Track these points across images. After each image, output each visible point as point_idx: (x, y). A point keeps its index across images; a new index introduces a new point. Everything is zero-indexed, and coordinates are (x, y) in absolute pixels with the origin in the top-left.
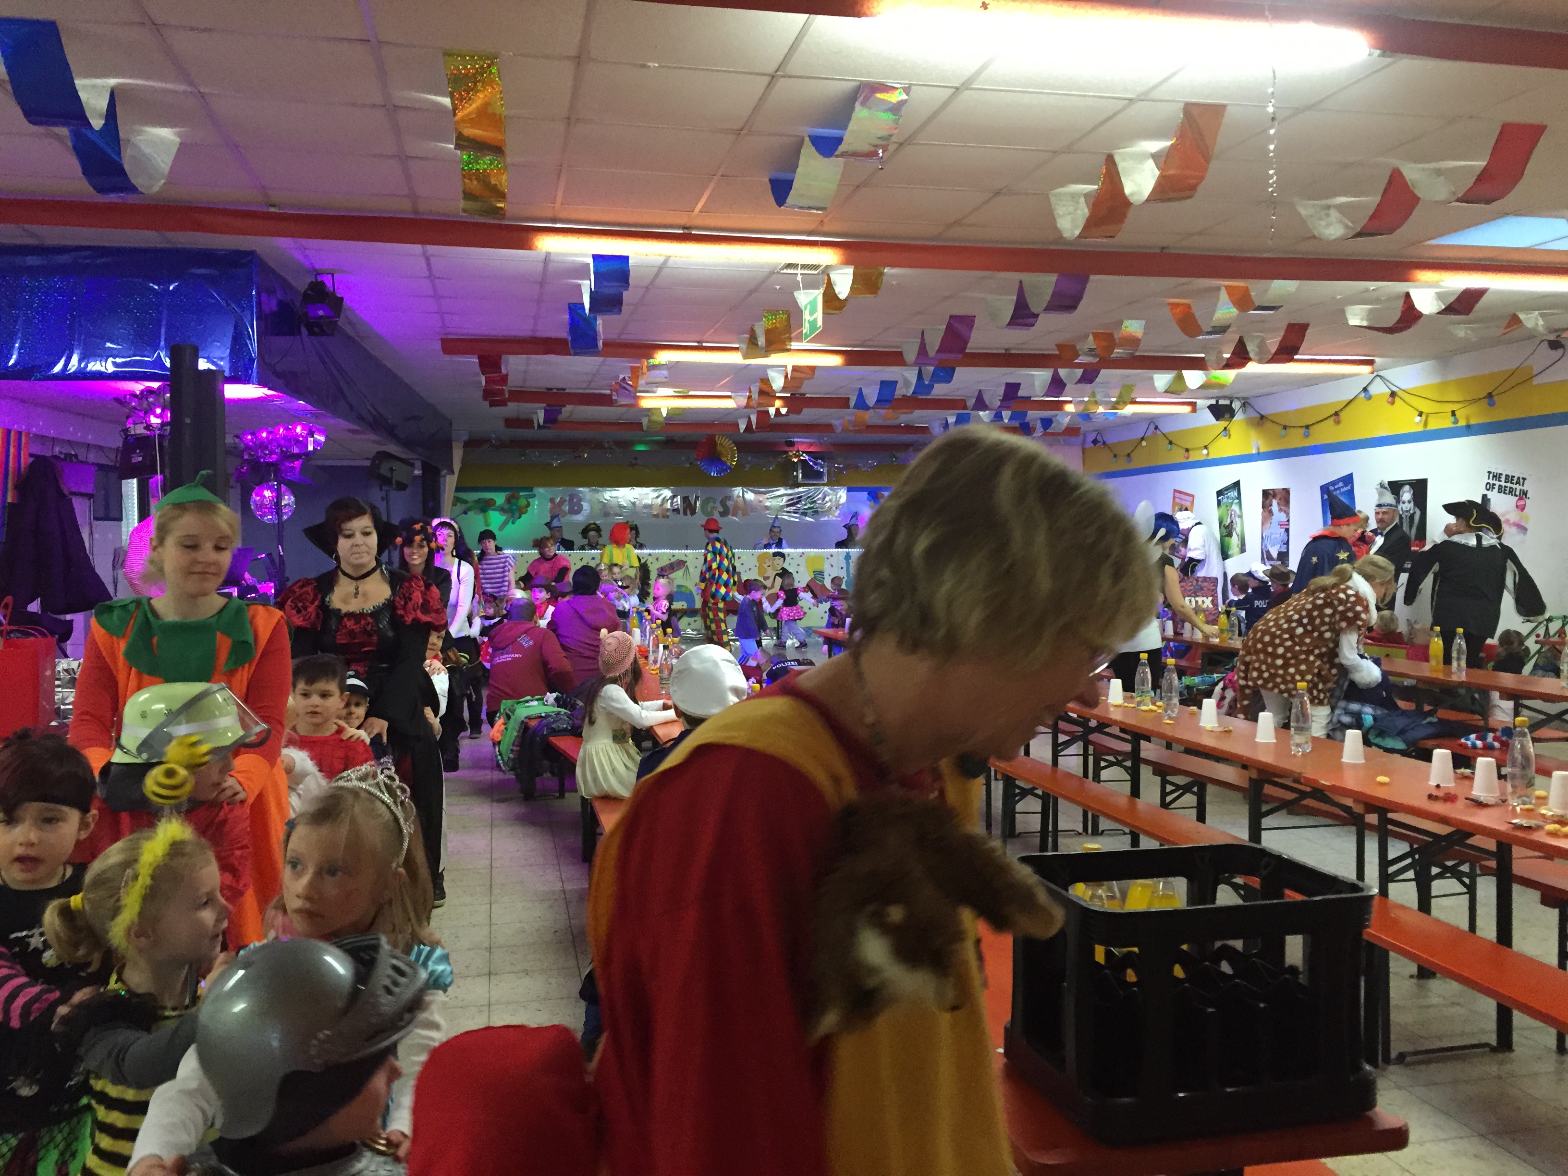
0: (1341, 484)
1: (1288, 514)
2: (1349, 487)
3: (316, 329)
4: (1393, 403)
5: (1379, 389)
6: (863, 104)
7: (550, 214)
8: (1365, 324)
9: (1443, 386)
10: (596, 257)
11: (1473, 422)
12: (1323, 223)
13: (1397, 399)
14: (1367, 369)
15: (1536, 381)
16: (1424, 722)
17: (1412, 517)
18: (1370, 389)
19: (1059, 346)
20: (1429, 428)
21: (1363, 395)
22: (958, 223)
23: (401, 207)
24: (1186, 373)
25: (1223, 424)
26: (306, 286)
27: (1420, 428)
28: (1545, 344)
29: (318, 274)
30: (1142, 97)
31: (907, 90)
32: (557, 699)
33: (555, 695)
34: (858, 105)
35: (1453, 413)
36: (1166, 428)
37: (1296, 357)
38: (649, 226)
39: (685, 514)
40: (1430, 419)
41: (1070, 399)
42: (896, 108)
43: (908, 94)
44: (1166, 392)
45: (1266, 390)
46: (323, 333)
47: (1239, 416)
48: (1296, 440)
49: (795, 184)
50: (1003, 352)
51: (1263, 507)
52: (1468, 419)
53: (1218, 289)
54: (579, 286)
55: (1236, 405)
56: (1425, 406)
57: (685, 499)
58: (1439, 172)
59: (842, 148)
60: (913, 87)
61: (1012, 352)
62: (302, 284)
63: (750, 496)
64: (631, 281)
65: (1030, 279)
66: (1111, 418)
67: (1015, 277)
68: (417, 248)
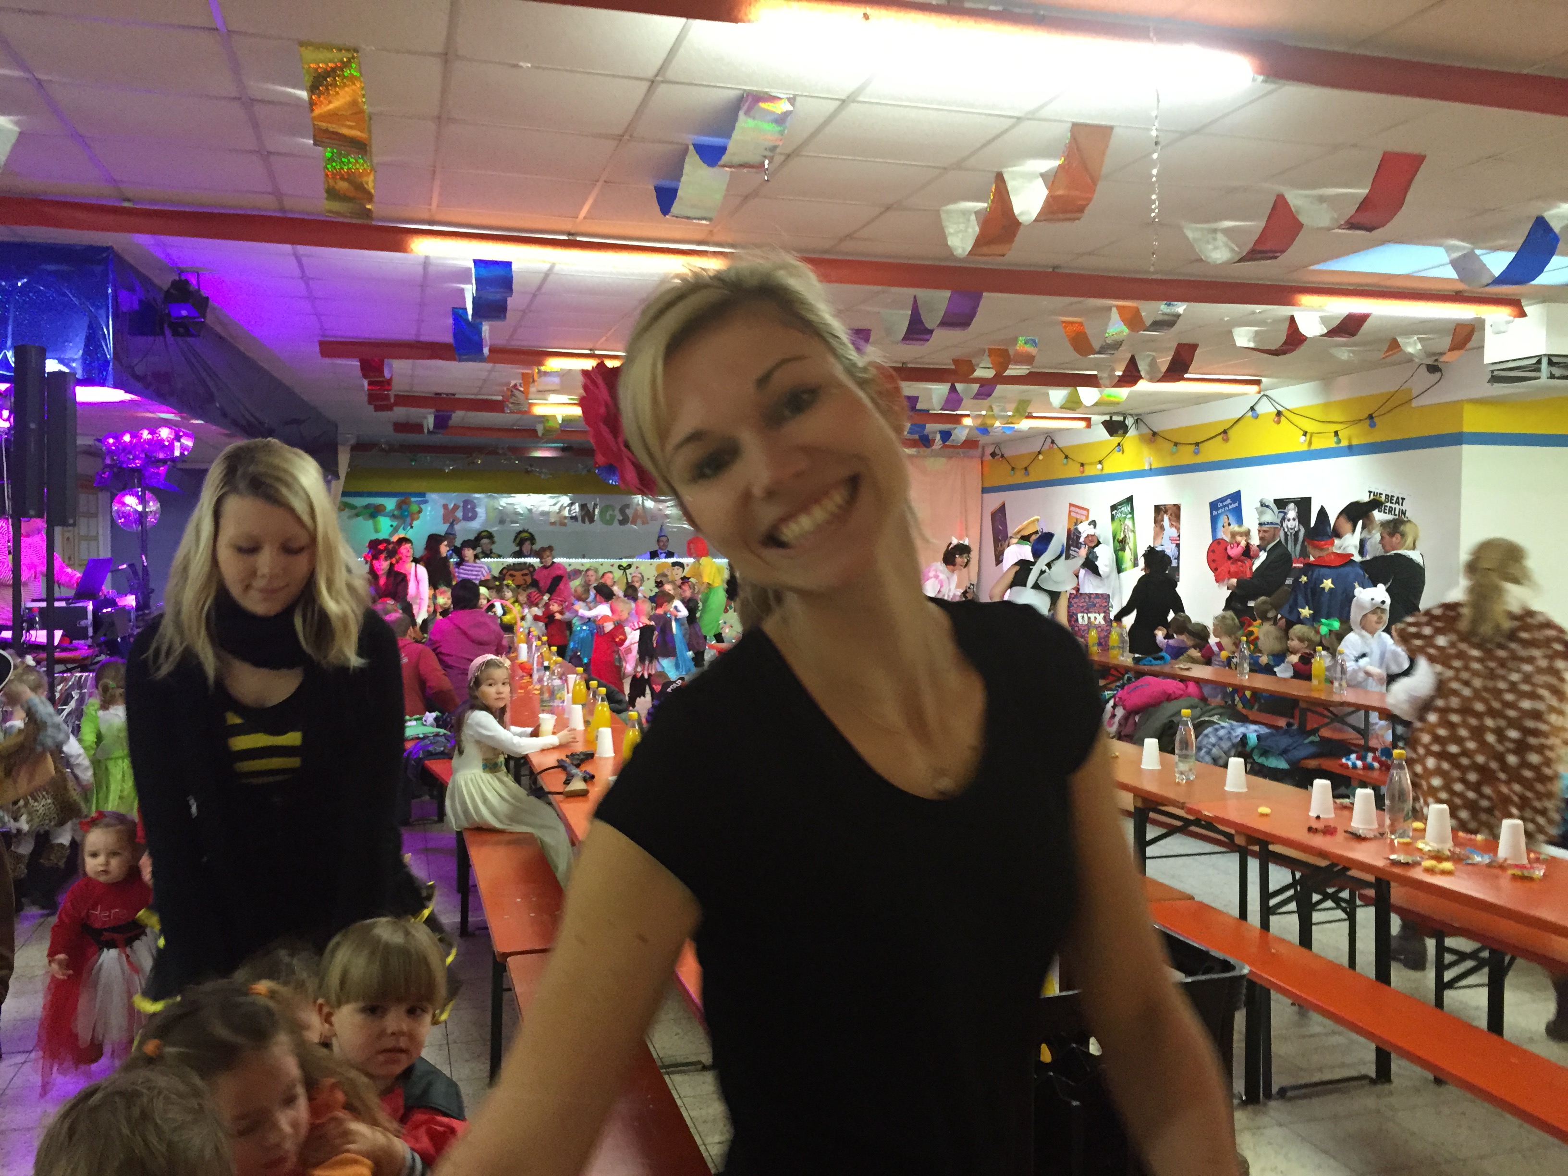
0: (1229, 501)
1: (1178, 529)
2: (1237, 504)
3: (181, 330)
4: (1279, 422)
5: (1266, 408)
6: (747, 113)
7: (426, 216)
8: (1252, 345)
9: (1327, 406)
10: (476, 262)
11: (1355, 442)
12: (1210, 247)
13: (1283, 418)
14: (1254, 388)
15: (1414, 404)
16: (1307, 741)
17: (1296, 534)
18: (1256, 408)
19: (956, 362)
20: (1313, 447)
21: (1250, 413)
22: (849, 236)
23: (266, 204)
24: (1080, 390)
25: (1116, 440)
26: (169, 285)
27: (1304, 448)
28: (1423, 369)
29: (181, 273)
30: (1030, 116)
31: (792, 100)
32: (436, 719)
33: (434, 714)
34: (741, 114)
35: (1336, 433)
36: (1061, 442)
37: (1186, 376)
38: (532, 231)
39: (583, 522)
40: (1314, 440)
41: (967, 412)
42: (781, 120)
43: (793, 104)
44: (1061, 408)
45: (1158, 408)
46: (189, 333)
47: (1132, 432)
48: (1186, 457)
49: (679, 193)
50: (900, 365)
51: (1155, 522)
52: (1350, 439)
53: (1109, 309)
54: (462, 291)
55: (1129, 421)
56: (1310, 426)
57: (583, 507)
58: (1322, 199)
59: (725, 159)
60: (798, 99)
61: (909, 365)
62: (164, 281)
63: (650, 504)
64: (515, 286)
65: (924, 294)
66: (1008, 432)
67: (909, 292)
68: (287, 248)
